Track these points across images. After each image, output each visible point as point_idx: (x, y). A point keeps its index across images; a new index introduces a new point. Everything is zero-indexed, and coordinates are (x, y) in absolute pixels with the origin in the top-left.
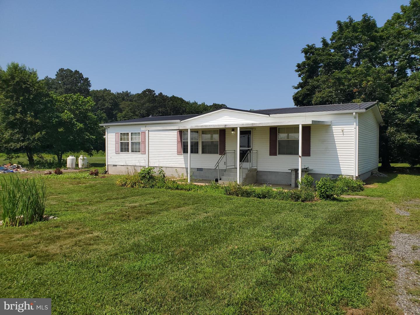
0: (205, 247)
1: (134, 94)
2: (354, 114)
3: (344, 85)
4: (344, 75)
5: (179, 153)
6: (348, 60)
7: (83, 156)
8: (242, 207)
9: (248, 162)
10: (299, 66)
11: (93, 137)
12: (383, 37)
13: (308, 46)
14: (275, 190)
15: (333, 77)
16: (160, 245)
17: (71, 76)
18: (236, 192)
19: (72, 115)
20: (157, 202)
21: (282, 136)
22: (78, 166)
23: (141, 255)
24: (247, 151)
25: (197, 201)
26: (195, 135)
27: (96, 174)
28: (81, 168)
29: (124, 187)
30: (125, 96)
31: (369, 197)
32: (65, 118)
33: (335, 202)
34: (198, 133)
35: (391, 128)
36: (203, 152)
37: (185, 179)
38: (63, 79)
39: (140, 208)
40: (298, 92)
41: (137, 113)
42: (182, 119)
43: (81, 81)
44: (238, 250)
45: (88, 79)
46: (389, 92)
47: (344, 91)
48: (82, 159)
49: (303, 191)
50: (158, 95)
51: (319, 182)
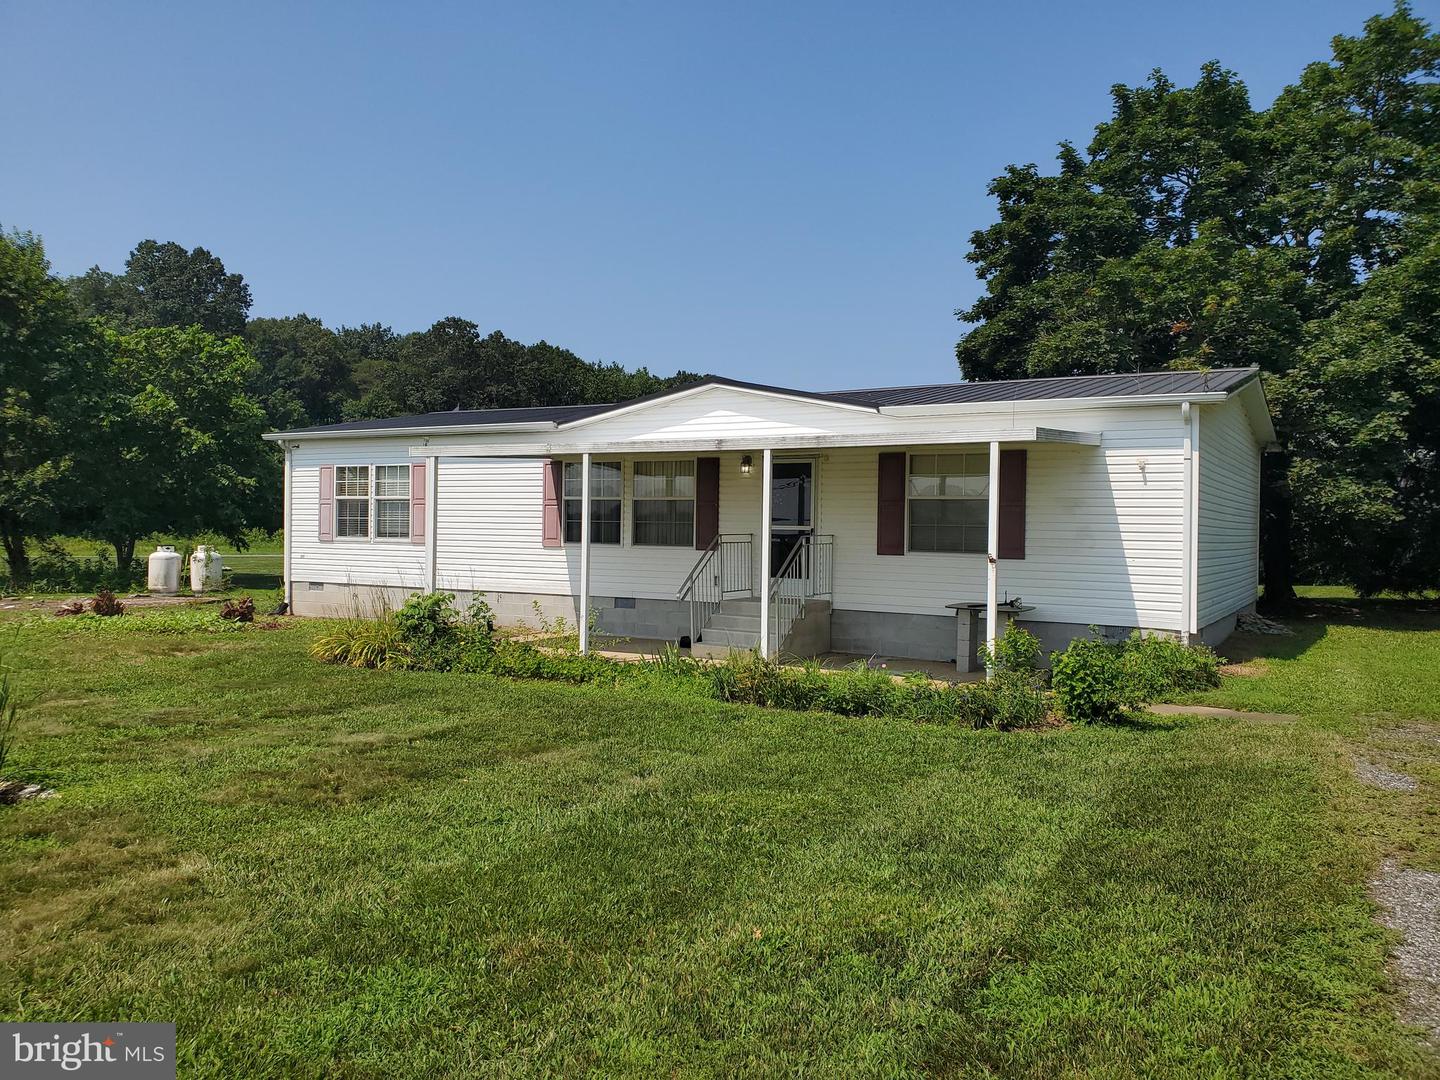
0: (631, 933)
1: (404, 334)
2: (1185, 406)
3: (1137, 306)
4: (1141, 273)
5: (548, 542)
6: (1151, 223)
7: (207, 550)
8: (777, 750)
9: (800, 577)
10: (978, 239)
11: (247, 481)
12: (1271, 144)
13: (1012, 170)
14: (898, 680)
15: (1103, 278)
16: (445, 920)
17: (182, 269)
18: (757, 691)
19: (173, 403)
20: (457, 729)
21: (921, 486)
22: (190, 585)
23: (359, 973)
24: (796, 536)
25: (607, 722)
26: (609, 477)
27: (246, 614)
28: (199, 592)
29: (340, 668)
30: (373, 341)
31: (1243, 713)
32: (145, 413)
33: (1124, 733)
34: (619, 469)
35: (1302, 460)
36: (638, 539)
37: (567, 639)
38: (151, 279)
39: (385, 753)
40: (976, 331)
41: (412, 401)
42: (561, 419)
43: (215, 285)
44: (767, 950)
45: (240, 278)
46: (1295, 336)
47: (1140, 328)
48: (204, 559)
49: (1004, 687)
50: (486, 338)
51: (1064, 658)
